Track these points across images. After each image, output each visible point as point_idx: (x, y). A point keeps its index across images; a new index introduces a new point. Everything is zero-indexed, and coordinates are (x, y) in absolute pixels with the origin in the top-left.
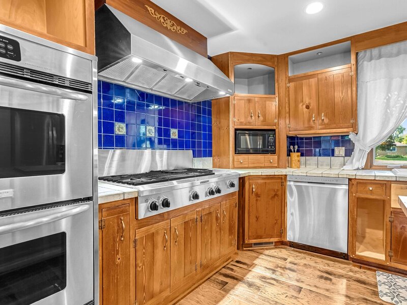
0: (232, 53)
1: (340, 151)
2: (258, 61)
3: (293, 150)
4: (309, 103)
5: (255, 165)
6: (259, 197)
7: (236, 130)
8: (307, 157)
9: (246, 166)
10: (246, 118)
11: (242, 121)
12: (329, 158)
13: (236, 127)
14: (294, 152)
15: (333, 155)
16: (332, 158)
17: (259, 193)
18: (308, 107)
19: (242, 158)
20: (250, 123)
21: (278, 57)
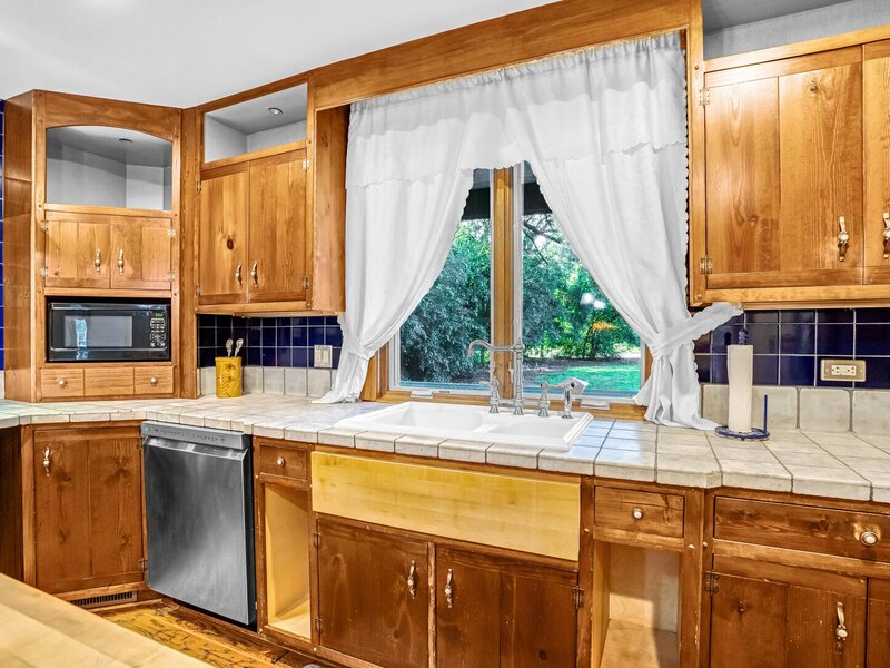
0: (39, 94)
1: (322, 354)
2: (122, 121)
3: (229, 351)
4: (234, 235)
5: (107, 392)
6: (69, 479)
7: (49, 299)
8: (266, 369)
9: (80, 394)
10: (81, 268)
11: (69, 277)
12: (304, 370)
13: (49, 292)
14: (233, 355)
15: (312, 365)
16: (311, 371)
17: (67, 470)
18: (230, 245)
19: (62, 373)
20: (92, 283)
21: (181, 113)
